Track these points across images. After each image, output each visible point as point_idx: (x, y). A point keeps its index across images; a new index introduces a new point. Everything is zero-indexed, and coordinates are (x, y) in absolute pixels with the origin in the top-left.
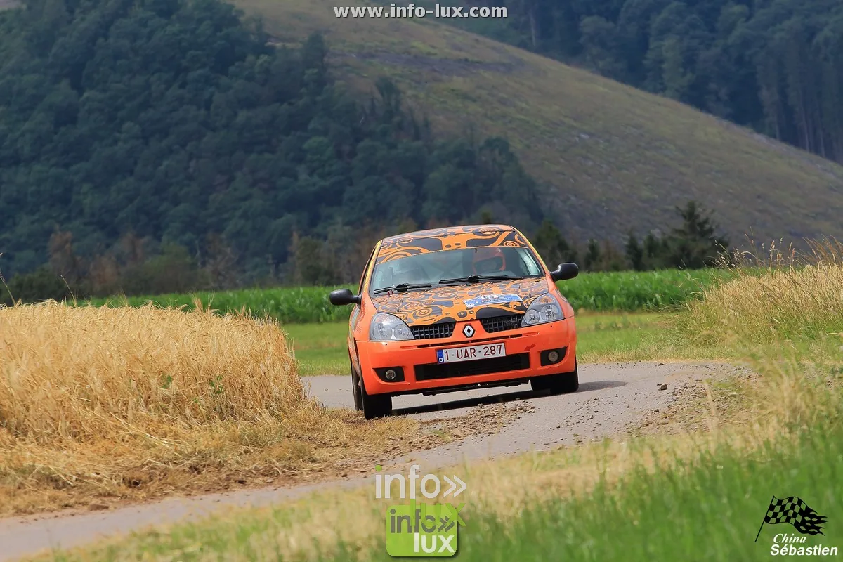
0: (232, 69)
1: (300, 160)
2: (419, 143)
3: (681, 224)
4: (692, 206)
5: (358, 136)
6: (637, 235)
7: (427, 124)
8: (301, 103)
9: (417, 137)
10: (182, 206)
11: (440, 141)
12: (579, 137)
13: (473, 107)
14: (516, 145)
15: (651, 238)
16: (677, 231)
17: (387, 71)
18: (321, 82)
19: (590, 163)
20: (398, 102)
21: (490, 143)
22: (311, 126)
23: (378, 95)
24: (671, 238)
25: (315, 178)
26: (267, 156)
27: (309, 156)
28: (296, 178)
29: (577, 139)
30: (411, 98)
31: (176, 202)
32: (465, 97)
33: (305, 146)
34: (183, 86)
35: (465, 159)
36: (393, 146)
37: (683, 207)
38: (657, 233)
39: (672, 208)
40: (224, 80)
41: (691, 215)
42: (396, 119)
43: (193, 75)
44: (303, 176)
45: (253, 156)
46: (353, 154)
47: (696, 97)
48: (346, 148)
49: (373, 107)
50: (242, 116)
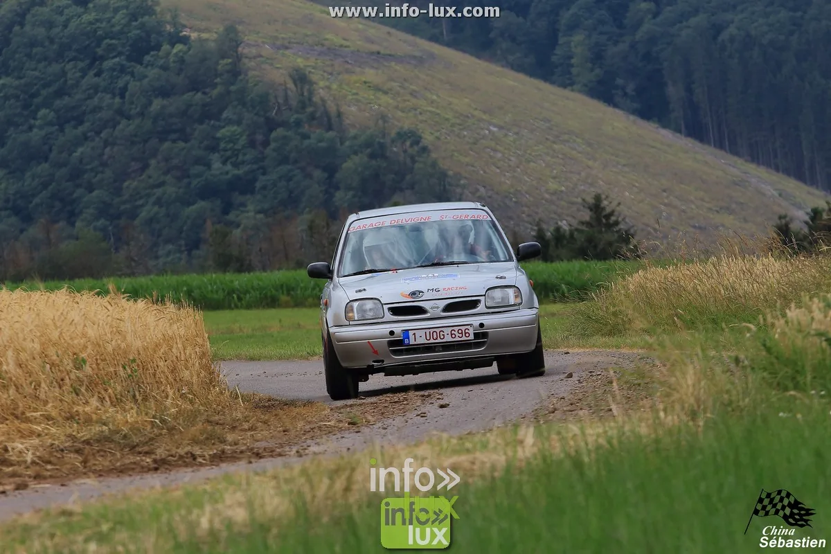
0: (147, 58)
1: (213, 149)
2: (331, 134)
3: (586, 215)
4: (598, 198)
5: (271, 125)
6: (544, 226)
7: (339, 115)
8: (215, 92)
9: (329, 128)
10: (95, 193)
11: (353, 132)
12: (490, 131)
13: (385, 99)
14: (428, 138)
15: (558, 229)
16: (583, 223)
17: (300, 62)
18: (235, 72)
19: (499, 155)
20: (311, 93)
21: (402, 136)
22: (224, 115)
23: (291, 85)
24: (577, 230)
25: (229, 167)
26: (181, 144)
27: (222, 145)
28: (208, 165)
29: (487, 132)
30: (325, 89)
31: (90, 189)
32: (377, 89)
33: (219, 135)
34: (98, 74)
35: (376, 149)
36: (305, 137)
37: (590, 200)
38: (564, 225)
39: (579, 200)
40: (139, 69)
41: (596, 208)
42: (310, 110)
43: (107, 64)
44: (217, 165)
45: (167, 145)
46: (266, 143)
47: (604, 92)
48: (259, 137)
49: (286, 98)
50: (157, 104)
